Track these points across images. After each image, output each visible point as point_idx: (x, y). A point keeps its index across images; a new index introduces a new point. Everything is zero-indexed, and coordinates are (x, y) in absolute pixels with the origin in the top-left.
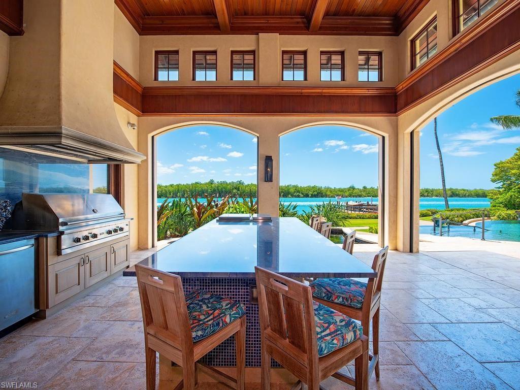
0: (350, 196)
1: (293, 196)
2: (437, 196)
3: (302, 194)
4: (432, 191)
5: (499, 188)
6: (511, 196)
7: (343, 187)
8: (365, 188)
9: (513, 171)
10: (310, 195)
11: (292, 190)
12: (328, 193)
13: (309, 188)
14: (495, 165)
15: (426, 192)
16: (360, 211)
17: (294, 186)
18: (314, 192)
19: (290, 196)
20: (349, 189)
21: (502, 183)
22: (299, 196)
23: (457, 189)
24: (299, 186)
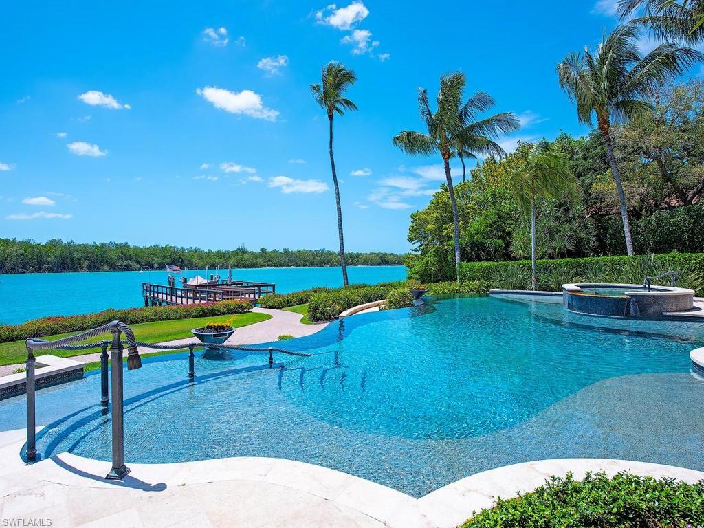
0: (237, 265)
1: (113, 267)
2: (363, 264)
3: (138, 262)
4: (358, 255)
5: (416, 250)
6: (427, 263)
7: (224, 249)
8: (263, 250)
9: (430, 227)
10: (156, 266)
11: (113, 255)
12: (196, 260)
13: (155, 250)
14: (412, 217)
15: (351, 257)
16: (194, 298)
17: (118, 246)
18: (165, 257)
19: (106, 267)
20: (236, 253)
21: (419, 244)
22: (129, 268)
23: (385, 254)
24: (131, 246)
